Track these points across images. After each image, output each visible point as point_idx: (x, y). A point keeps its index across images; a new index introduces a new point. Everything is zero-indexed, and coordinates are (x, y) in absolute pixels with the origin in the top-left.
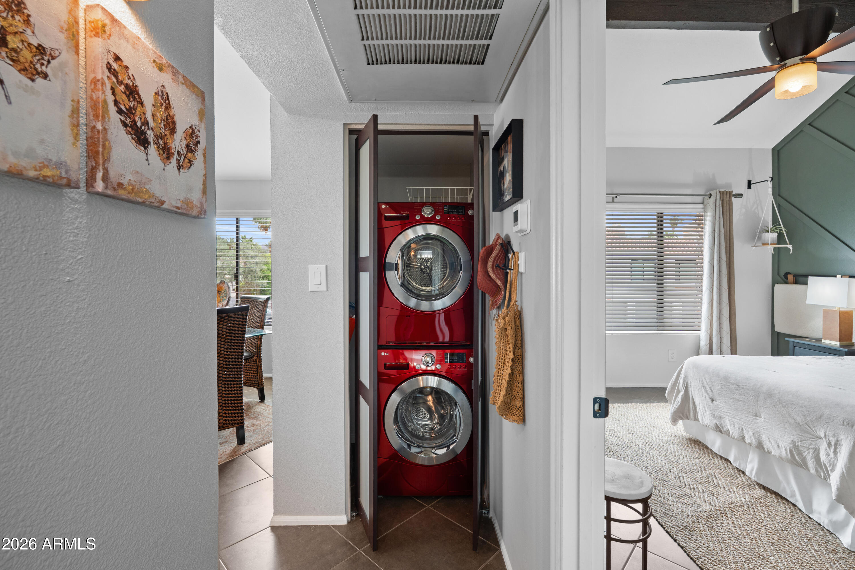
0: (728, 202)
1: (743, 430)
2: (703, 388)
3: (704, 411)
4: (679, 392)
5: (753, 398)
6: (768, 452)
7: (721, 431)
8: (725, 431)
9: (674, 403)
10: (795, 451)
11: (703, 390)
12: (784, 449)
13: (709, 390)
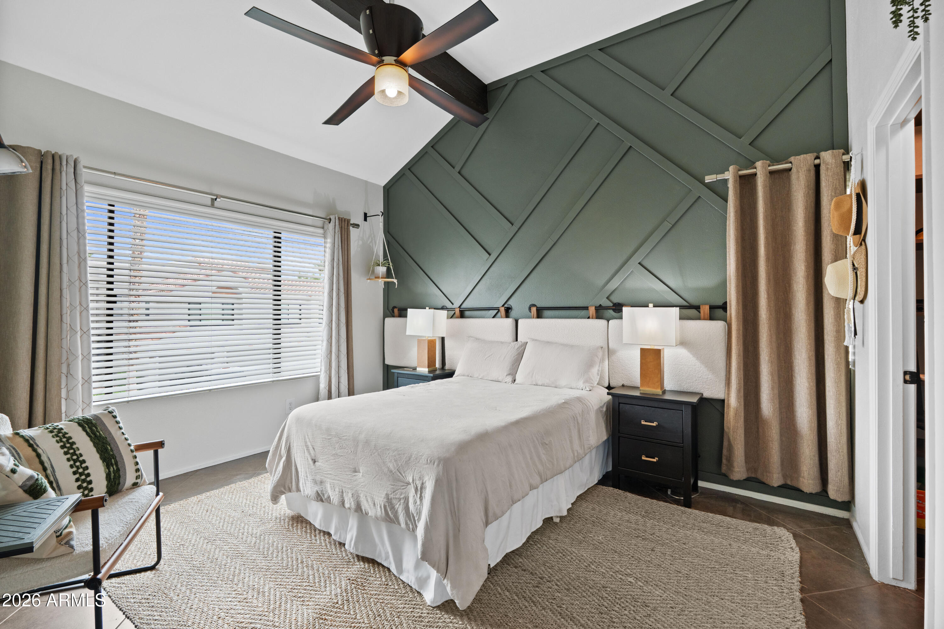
0: (346, 230)
1: (343, 493)
2: (305, 448)
3: (306, 478)
4: (280, 457)
5: (352, 450)
6: (366, 513)
7: (322, 500)
8: (326, 499)
9: (274, 475)
10: (389, 506)
11: (306, 450)
12: (379, 506)
13: (311, 448)
